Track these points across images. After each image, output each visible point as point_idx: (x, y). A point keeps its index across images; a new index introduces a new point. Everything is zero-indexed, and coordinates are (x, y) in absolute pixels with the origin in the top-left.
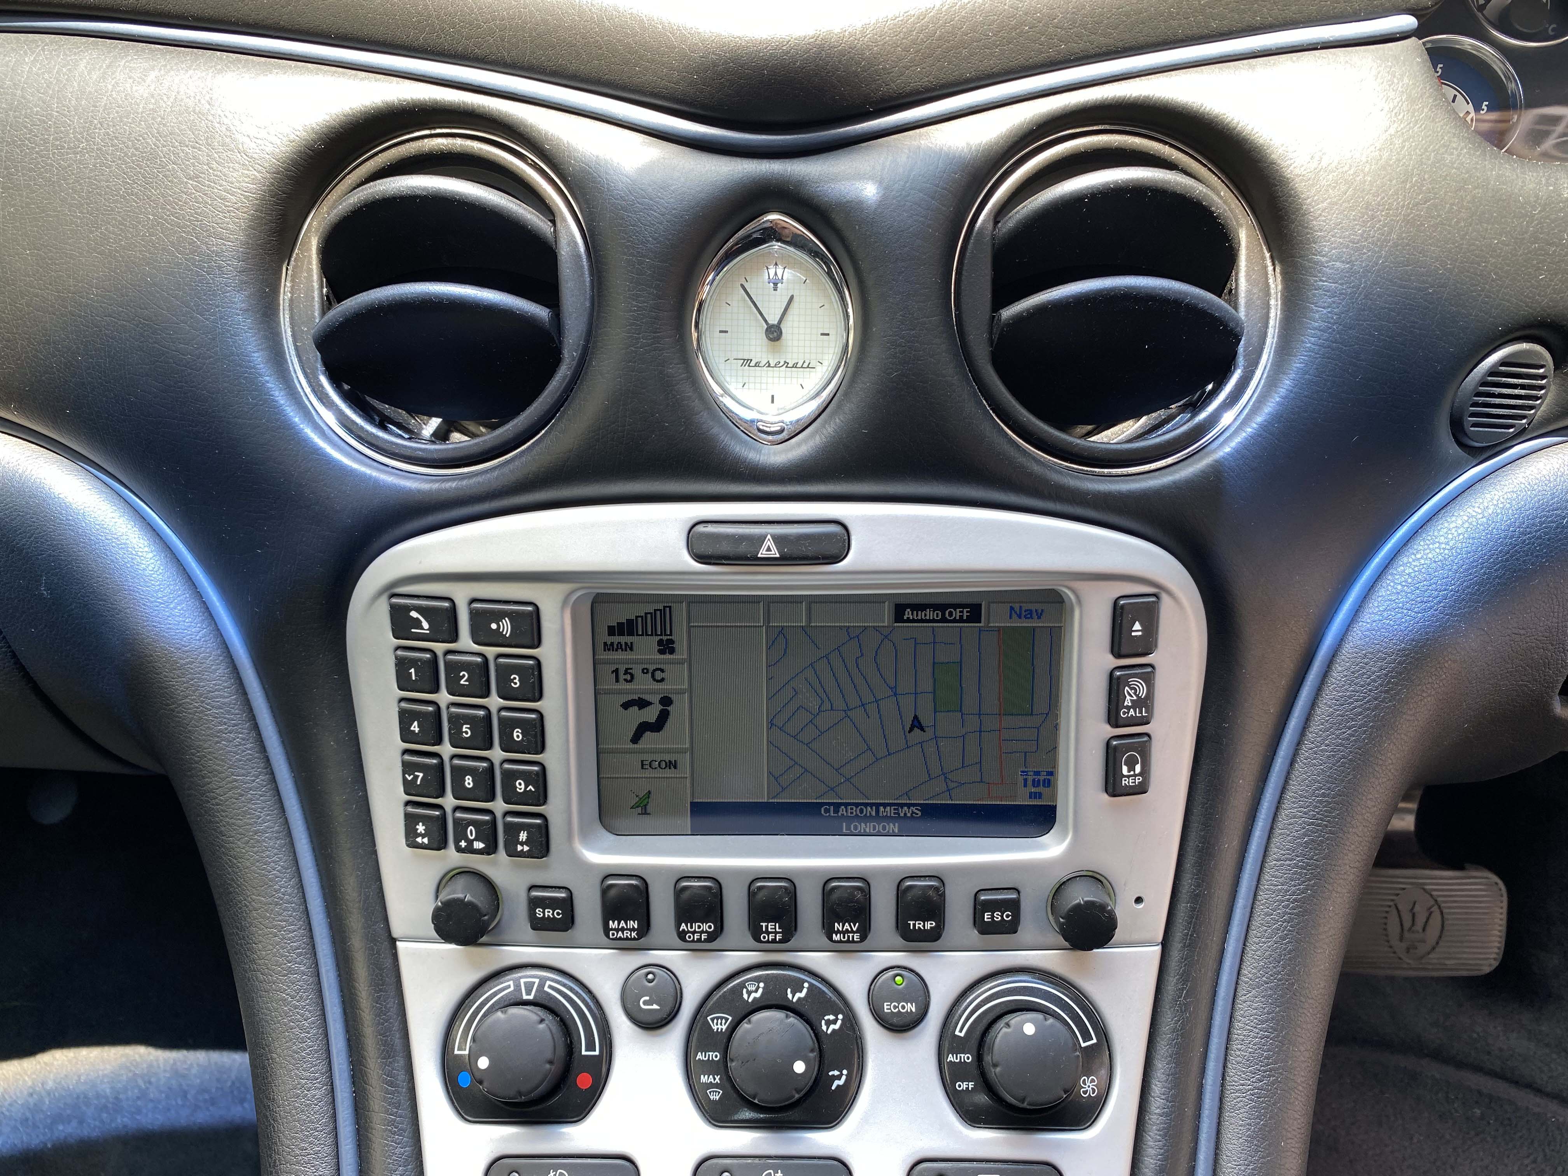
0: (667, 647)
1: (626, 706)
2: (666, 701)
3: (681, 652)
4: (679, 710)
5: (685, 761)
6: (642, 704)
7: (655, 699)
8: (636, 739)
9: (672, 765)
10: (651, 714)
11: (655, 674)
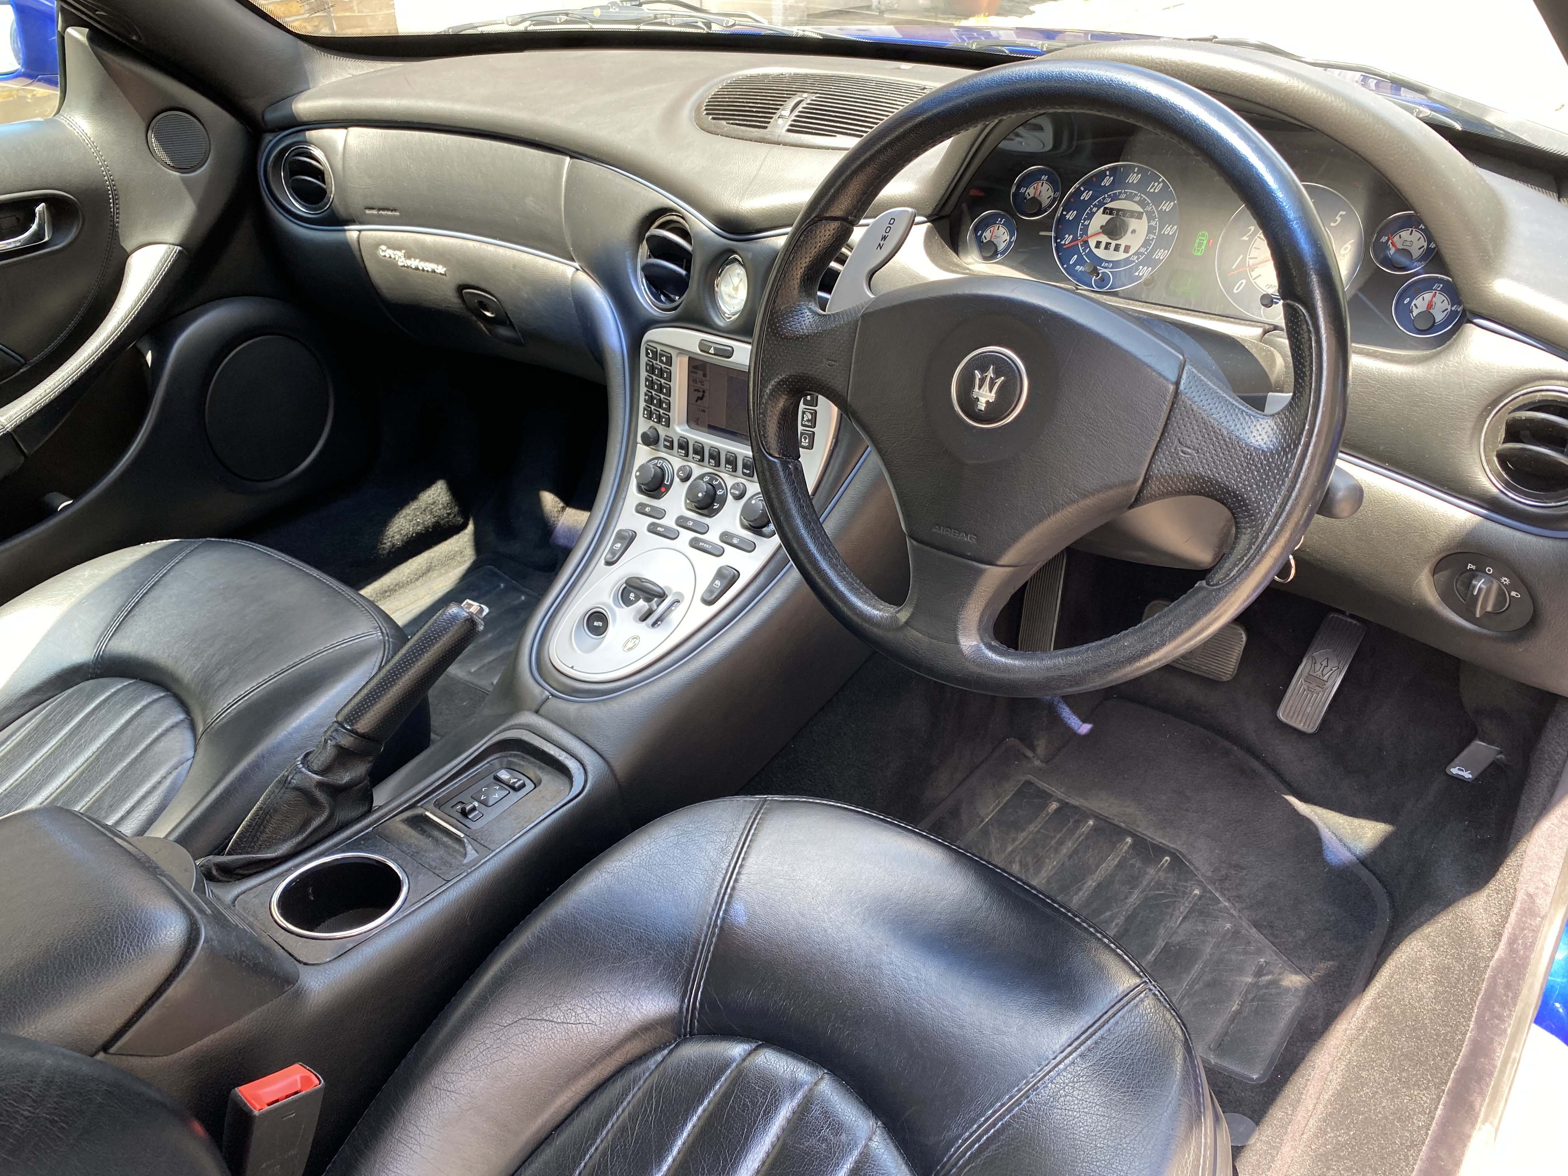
0: (705, 375)
1: (695, 390)
2: (704, 392)
3: (708, 379)
4: (706, 394)
5: (707, 410)
6: (698, 391)
7: (701, 390)
8: (696, 401)
9: (704, 411)
10: (700, 394)
11: (701, 382)
